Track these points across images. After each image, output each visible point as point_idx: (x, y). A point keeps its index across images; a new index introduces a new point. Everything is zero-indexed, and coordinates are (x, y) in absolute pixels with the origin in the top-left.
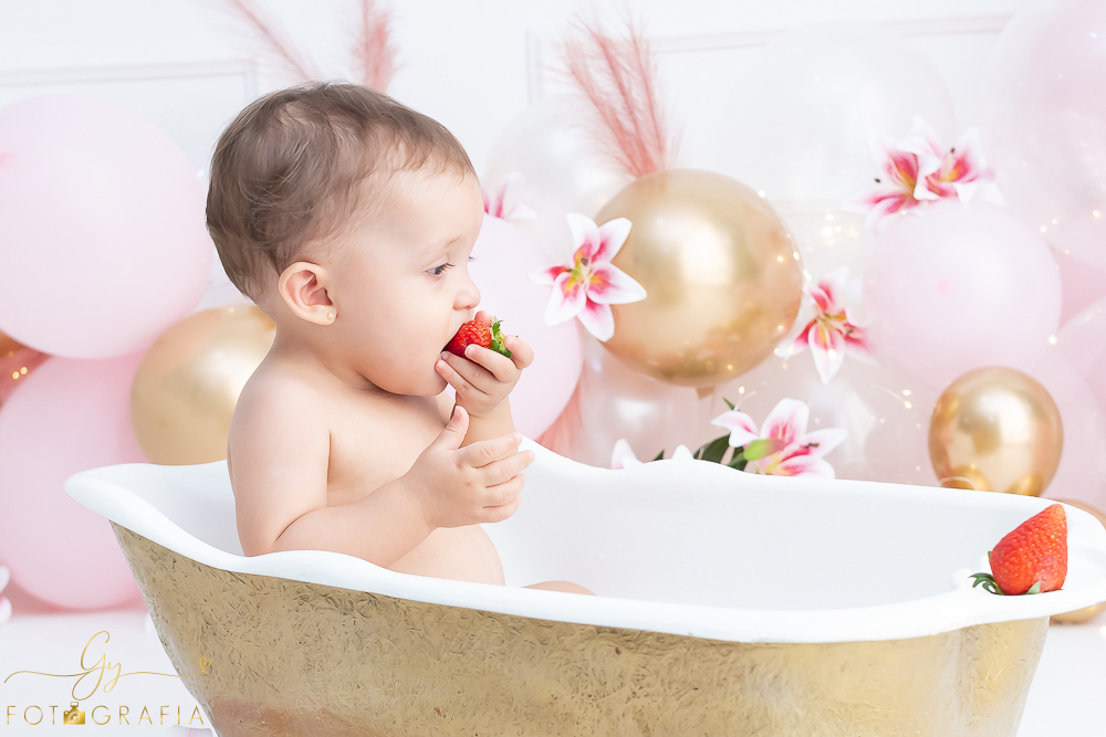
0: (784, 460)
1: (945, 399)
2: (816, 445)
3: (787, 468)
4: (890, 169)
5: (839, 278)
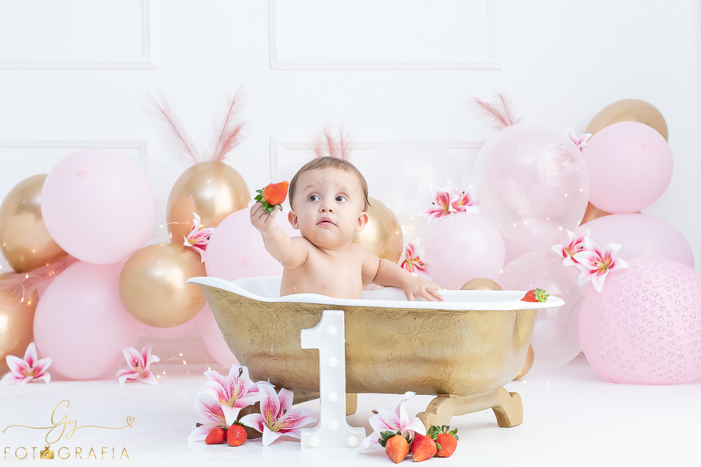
4: (438, 199)
5: (417, 243)
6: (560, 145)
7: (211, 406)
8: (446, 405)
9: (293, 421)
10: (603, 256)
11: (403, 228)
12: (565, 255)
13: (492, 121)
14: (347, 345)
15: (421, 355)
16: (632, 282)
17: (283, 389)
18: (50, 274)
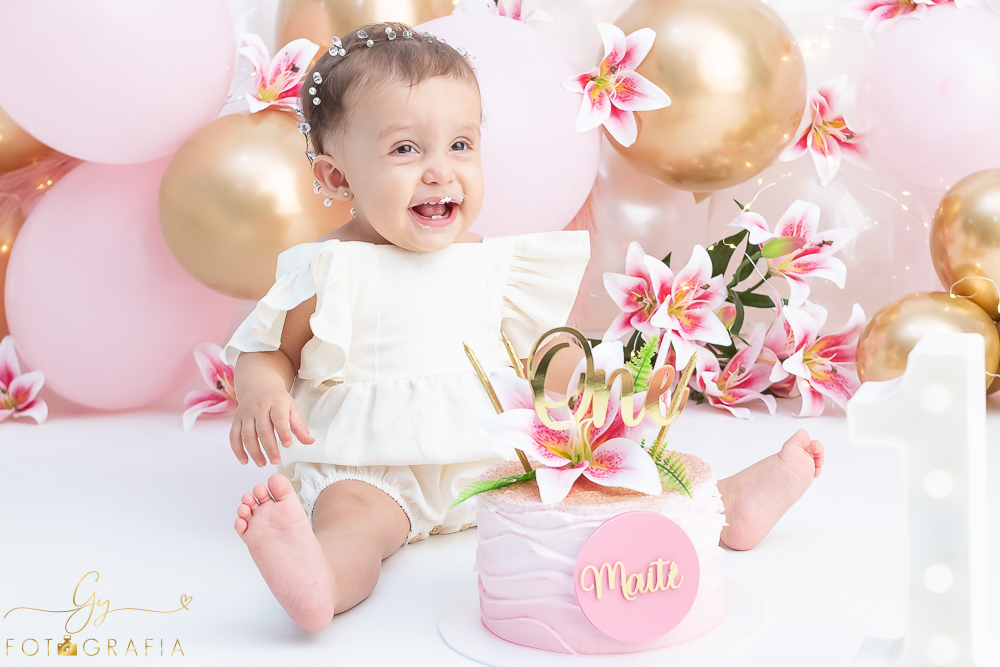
0: (795, 258)
1: (947, 202)
2: (830, 243)
3: (799, 265)
5: (839, 87)
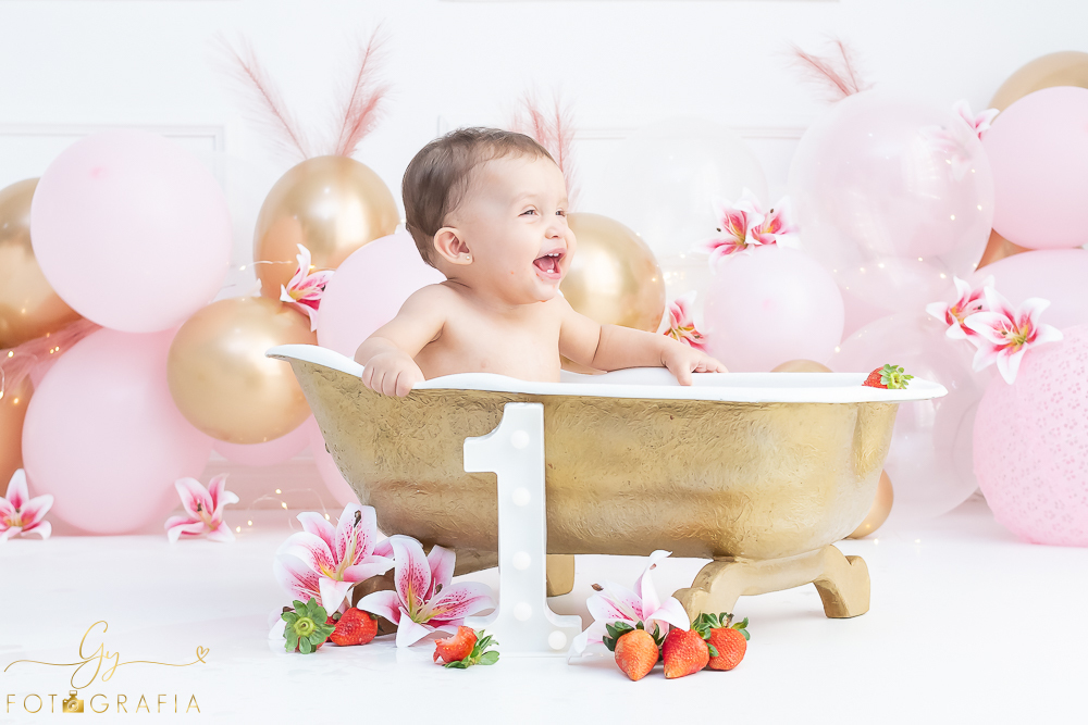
4: (727, 223)
5: (690, 299)
6: (944, 128)
7: (305, 577)
8: (728, 578)
9: (455, 606)
10: (1017, 319)
11: (666, 276)
12: (950, 321)
13: (823, 87)
14: (548, 467)
15: (682, 484)
16: (1068, 366)
17: (436, 548)
18: (52, 351)
